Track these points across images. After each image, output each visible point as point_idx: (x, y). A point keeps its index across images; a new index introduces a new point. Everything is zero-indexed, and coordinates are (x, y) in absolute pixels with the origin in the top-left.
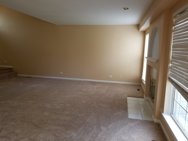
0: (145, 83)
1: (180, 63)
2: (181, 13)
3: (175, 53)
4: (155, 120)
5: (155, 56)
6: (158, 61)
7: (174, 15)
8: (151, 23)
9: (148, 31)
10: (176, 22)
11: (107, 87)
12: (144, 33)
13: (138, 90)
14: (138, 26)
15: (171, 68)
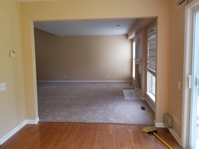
0: (134, 79)
1: (152, 59)
2: (152, 31)
3: (150, 54)
4: (143, 99)
5: (140, 57)
6: (141, 60)
7: (148, 31)
8: (136, 34)
9: (134, 40)
10: (150, 35)
11: (106, 85)
12: (132, 41)
13: (130, 85)
14: (127, 36)
15: (149, 63)
